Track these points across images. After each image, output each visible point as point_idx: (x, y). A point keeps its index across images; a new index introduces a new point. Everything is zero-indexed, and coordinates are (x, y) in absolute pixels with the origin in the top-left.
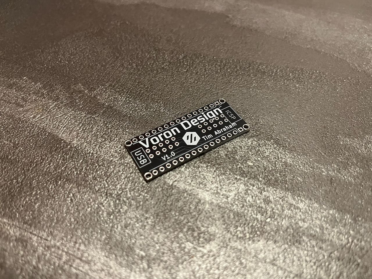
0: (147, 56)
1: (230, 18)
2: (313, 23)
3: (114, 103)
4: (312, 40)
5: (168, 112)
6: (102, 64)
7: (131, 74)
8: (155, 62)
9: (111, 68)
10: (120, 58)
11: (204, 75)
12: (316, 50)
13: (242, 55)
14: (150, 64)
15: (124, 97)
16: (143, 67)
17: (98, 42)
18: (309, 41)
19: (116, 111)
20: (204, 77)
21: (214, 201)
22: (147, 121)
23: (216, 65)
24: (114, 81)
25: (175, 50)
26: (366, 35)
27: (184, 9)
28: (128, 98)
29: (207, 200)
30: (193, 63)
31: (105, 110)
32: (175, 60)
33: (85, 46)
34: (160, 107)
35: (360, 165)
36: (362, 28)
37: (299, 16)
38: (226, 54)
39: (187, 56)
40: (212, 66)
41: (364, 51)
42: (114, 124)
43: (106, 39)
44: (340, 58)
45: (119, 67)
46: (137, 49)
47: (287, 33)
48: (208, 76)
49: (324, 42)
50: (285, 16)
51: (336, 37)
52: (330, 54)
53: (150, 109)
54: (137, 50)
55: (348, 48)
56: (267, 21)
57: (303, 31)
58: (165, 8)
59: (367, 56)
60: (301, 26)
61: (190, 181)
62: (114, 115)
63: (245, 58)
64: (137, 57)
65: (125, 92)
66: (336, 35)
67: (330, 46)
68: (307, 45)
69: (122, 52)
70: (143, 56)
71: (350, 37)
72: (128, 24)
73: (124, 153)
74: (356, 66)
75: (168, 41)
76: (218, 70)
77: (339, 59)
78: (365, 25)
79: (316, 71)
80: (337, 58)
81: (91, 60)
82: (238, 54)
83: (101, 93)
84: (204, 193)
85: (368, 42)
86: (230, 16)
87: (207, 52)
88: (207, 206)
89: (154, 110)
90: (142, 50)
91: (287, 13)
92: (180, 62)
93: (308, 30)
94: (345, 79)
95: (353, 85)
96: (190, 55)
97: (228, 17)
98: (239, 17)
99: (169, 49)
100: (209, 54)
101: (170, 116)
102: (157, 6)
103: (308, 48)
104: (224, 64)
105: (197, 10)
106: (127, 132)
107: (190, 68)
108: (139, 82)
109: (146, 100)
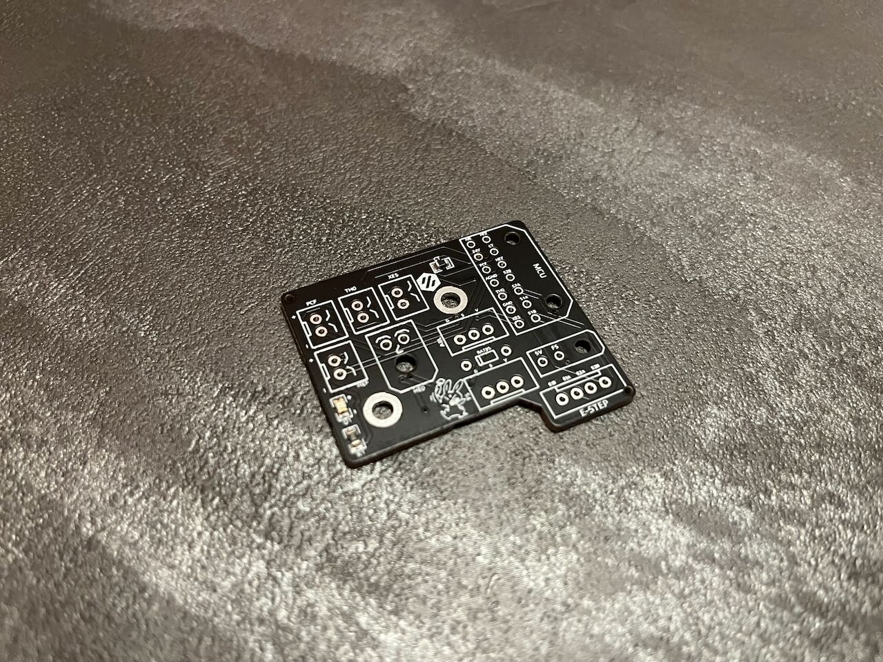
0: (163, 178)
1: (409, 92)
2: (617, 129)
3: (34, 298)
4: (596, 178)
5: (155, 340)
6: (46, 188)
7: (104, 225)
8: (175, 196)
9: (62, 201)
10: (95, 176)
11: (284, 247)
12: (594, 209)
13: (399, 201)
14: (161, 201)
15: (65, 285)
16: (142, 208)
17: (59, 126)
18: (587, 181)
19: (30, 321)
20: (281, 252)
21: (177, 595)
22: (96, 356)
23: (322, 221)
24: (56, 238)
25: (237, 168)
26: (748, 176)
27: (303, 57)
28: (74, 288)
29: (162, 590)
30: (267, 209)
31: (9, 314)
32: (224, 199)
33: (25, 135)
34: (141, 321)
35: (584, 549)
36: (748, 152)
37: (590, 106)
38: (361, 193)
39: (260, 187)
40: (311, 222)
41: (724, 223)
42: (15, 356)
43: (80, 119)
44: (650, 238)
45: (83, 202)
46: (144, 155)
47: (538, 150)
48: (291, 251)
49: (625, 186)
50: (552, 101)
51: (664, 175)
52: (626, 223)
53: (116, 324)
54: (144, 160)
55: (683, 210)
56: (501, 112)
57: (583, 150)
58: (257, 47)
59: (726, 238)
60: (582, 134)
61: (137, 536)
62: (24, 331)
63: (404, 210)
64: (137, 178)
65: (72, 270)
66: (663, 169)
67: (637, 199)
68: (578, 191)
69: (105, 161)
70: (151, 177)
71: (700, 180)
72: (148, 83)
73: (9, 436)
74: (684, 264)
75: (228, 141)
76: (323, 235)
77: (646, 239)
78: (760, 147)
79: (572, 267)
80: (643, 234)
81: (24, 174)
82: (391, 197)
83: (14, 267)
84: (160, 572)
85: (744, 198)
86: (410, 87)
87: (315, 184)
88: (155, 607)
89: (124, 329)
90: (155, 162)
91: (561, 93)
92: (238, 203)
93: (596, 149)
94: (638, 300)
95: (656, 318)
96: (270, 188)
97: (406, 90)
98: (433, 94)
99: (224, 165)
100: (318, 189)
101: (156, 350)
102: (239, 41)
103: (576, 200)
104: (344, 220)
105: (334, 63)
106: (37, 381)
107: (254, 222)
108: (115, 249)
109: (116, 298)
